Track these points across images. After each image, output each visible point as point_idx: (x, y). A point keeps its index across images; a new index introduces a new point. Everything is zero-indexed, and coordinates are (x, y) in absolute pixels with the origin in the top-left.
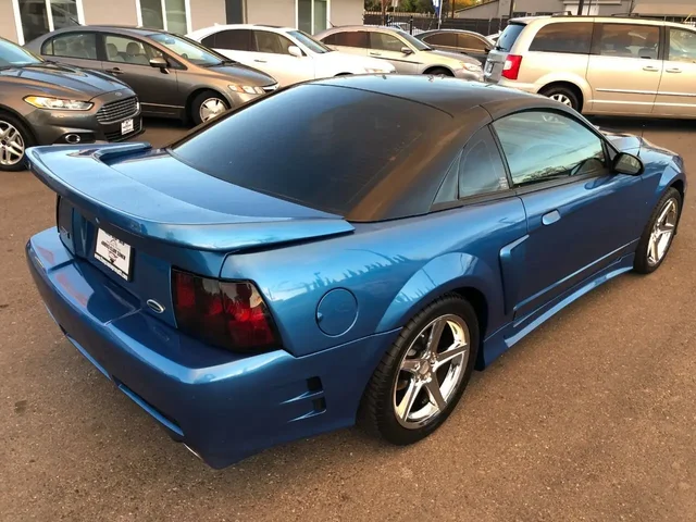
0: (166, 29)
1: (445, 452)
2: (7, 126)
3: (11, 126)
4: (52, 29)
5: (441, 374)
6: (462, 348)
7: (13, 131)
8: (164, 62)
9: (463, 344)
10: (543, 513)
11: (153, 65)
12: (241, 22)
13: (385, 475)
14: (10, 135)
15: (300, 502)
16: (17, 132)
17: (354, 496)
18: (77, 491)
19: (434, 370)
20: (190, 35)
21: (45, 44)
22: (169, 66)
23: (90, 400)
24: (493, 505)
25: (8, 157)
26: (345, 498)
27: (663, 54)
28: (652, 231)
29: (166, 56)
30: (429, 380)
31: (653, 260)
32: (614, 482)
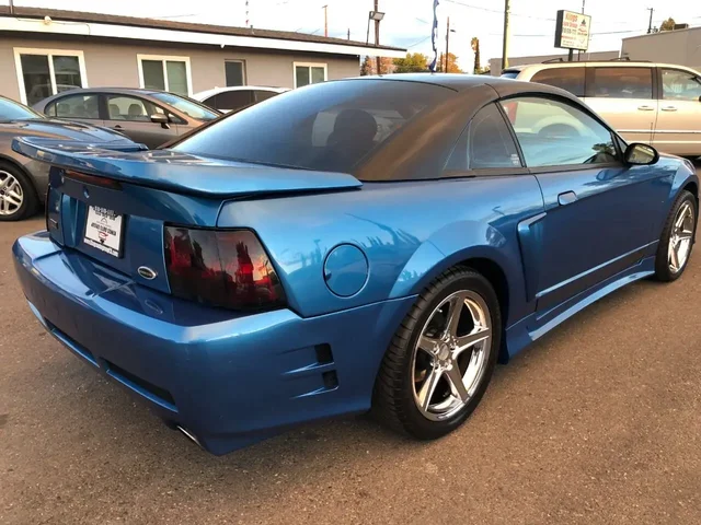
0: (167, 89)
1: (472, 447)
2: (6, 176)
3: (10, 176)
4: (55, 92)
5: (463, 361)
6: (483, 334)
7: (12, 180)
8: (165, 117)
9: (484, 328)
10: (590, 502)
11: (154, 121)
12: (241, 85)
13: (406, 471)
14: (9, 185)
15: (312, 501)
16: (16, 181)
17: (374, 493)
18: (59, 498)
19: (454, 356)
20: (191, 95)
21: (48, 105)
22: (170, 121)
23: (77, 411)
24: (532, 496)
25: (6, 206)
26: (363, 494)
27: (657, 93)
28: (670, 236)
29: (167, 112)
30: (450, 367)
31: (674, 269)
32: (666, 469)
